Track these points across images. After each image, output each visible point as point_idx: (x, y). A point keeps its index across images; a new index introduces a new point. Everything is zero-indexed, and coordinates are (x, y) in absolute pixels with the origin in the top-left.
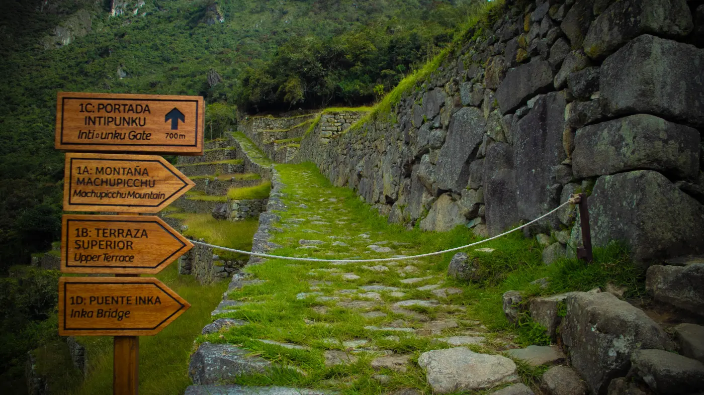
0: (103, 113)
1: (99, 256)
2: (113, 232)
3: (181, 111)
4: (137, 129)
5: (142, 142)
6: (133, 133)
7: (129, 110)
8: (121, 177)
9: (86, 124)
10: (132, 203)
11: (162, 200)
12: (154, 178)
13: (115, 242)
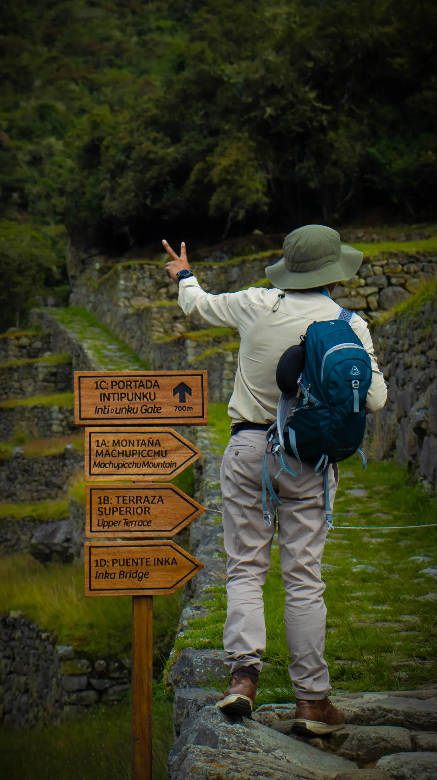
0: (116, 389)
1: (120, 522)
2: (132, 498)
3: (188, 385)
4: (148, 403)
5: (153, 415)
6: (144, 407)
7: (140, 386)
8: (136, 448)
9: (101, 400)
10: (147, 472)
11: (174, 468)
12: (166, 449)
13: (134, 508)
